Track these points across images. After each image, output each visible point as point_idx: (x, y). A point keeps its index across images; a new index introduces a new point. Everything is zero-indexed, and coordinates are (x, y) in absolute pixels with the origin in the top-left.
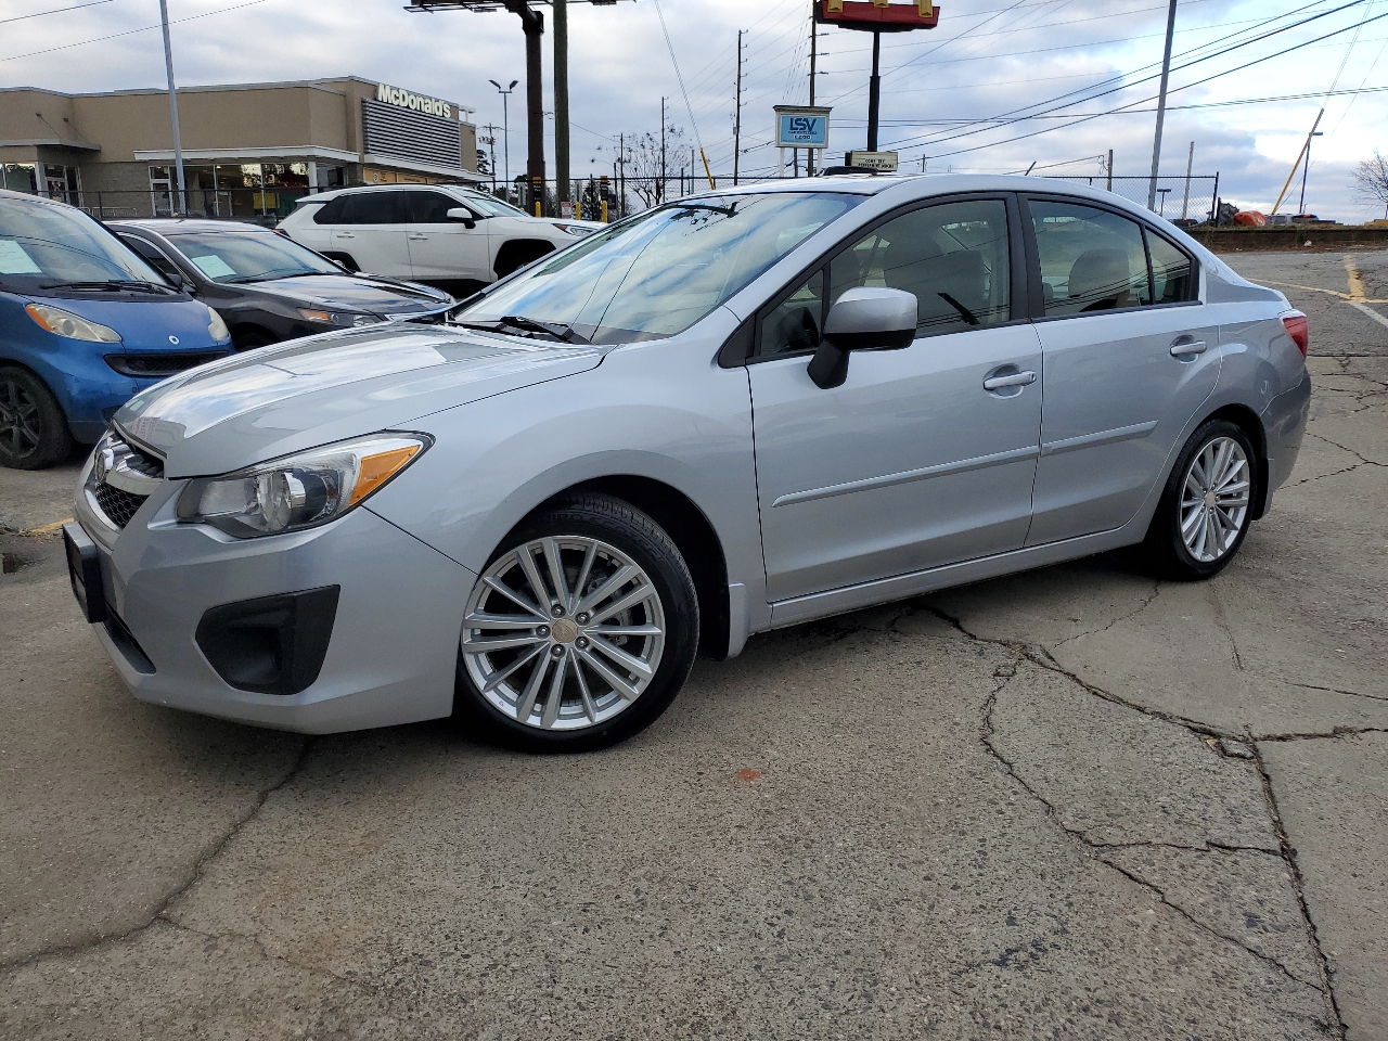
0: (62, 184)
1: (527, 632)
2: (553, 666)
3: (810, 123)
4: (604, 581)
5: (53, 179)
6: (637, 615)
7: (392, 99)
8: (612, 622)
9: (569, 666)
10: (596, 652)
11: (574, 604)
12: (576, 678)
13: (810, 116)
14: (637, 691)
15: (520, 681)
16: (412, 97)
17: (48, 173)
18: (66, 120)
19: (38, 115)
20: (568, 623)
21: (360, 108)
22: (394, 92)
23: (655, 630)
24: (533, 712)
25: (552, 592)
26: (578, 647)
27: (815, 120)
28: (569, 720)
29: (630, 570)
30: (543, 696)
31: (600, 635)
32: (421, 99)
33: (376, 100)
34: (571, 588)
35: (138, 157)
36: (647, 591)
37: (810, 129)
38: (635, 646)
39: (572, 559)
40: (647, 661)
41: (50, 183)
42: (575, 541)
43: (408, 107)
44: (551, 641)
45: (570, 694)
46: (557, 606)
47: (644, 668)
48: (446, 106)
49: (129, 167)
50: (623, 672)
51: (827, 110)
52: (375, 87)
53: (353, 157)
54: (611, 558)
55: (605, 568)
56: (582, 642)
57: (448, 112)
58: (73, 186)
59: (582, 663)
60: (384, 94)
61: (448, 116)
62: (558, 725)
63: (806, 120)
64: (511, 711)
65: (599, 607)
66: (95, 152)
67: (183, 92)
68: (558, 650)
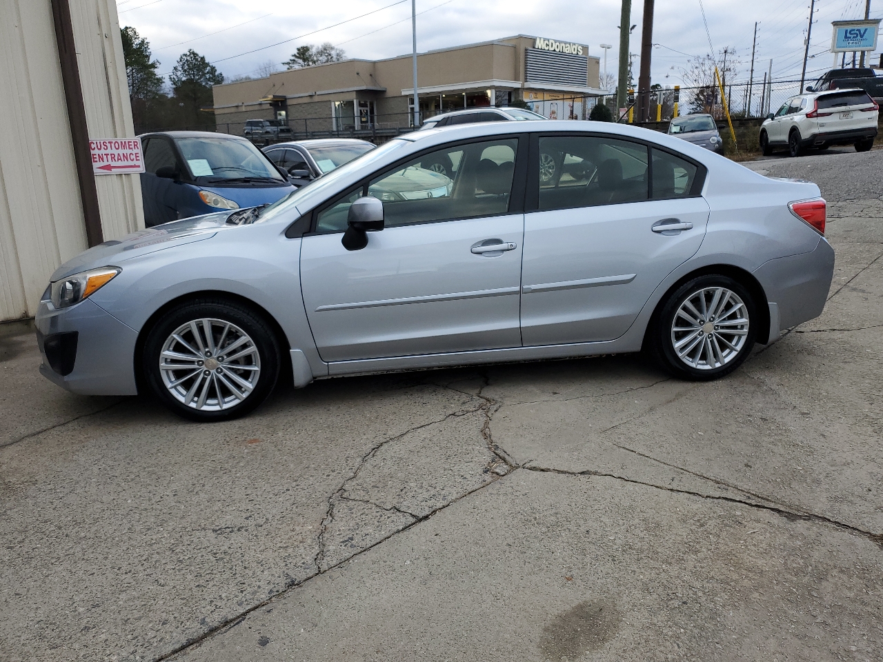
0: (367, 111)
1: (192, 362)
2: (204, 380)
3: (862, 32)
4: (233, 342)
5: (362, 109)
6: (248, 360)
7: (544, 47)
8: (235, 362)
9: (212, 381)
10: (226, 376)
11: (216, 352)
12: (215, 387)
13: (862, 28)
14: (245, 396)
15: (187, 385)
16: (558, 44)
17: (360, 105)
18: (371, 75)
19: (358, 74)
20: (213, 361)
21: (524, 54)
22: (546, 42)
23: (256, 368)
24: (193, 401)
25: (206, 345)
26: (217, 372)
27: (866, 30)
28: (212, 406)
29: (245, 338)
30: (198, 394)
31: (230, 368)
32: (563, 45)
33: (534, 48)
34: (216, 344)
35: (403, 94)
36: (253, 349)
37: (862, 36)
38: (246, 375)
39: (217, 330)
40: (251, 383)
41: (361, 110)
42: (220, 321)
43: (554, 50)
44: (204, 368)
45: (212, 394)
46: (208, 352)
47: (249, 385)
48: (580, 47)
49: (400, 99)
50: (238, 387)
51: (877, 21)
52: (534, 40)
53: (517, 85)
54: (237, 332)
55: (233, 336)
56: (219, 371)
57: (581, 51)
58: (372, 112)
59: (219, 380)
60: (540, 44)
61: (580, 54)
62: (205, 408)
63: (859, 30)
64: (182, 400)
65: (230, 354)
66: (383, 92)
67: (420, 56)
68: (207, 373)
